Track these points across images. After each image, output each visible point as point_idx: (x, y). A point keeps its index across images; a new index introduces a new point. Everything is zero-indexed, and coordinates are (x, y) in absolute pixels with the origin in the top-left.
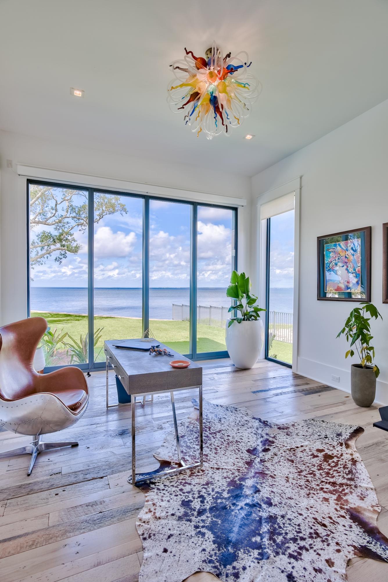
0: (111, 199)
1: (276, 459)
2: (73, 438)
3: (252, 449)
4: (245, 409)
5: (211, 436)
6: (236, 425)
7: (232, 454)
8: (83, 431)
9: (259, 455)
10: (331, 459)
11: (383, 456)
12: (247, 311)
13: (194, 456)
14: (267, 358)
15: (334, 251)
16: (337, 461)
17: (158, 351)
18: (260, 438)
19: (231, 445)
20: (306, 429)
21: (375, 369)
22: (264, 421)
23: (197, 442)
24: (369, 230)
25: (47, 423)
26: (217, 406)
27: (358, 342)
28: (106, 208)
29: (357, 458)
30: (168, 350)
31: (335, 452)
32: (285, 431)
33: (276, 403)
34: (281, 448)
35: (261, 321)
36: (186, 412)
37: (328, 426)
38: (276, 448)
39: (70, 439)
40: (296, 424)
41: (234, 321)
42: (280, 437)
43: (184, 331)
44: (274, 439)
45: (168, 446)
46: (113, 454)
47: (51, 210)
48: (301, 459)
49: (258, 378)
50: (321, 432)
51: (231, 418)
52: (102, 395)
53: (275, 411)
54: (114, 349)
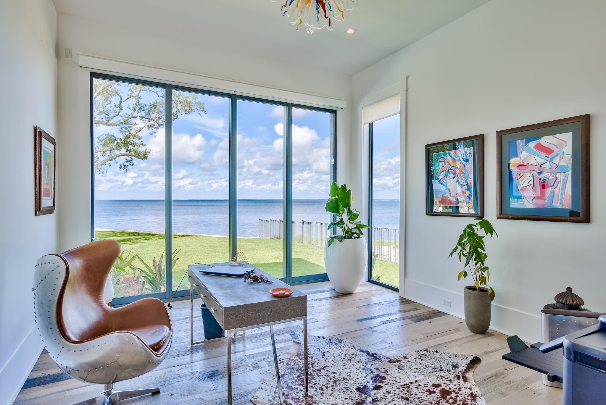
0: (188, 97)
1: (389, 398)
2: (153, 384)
3: (361, 387)
4: (350, 340)
5: (314, 373)
6: (341, 360)
7: (340, 394)
8: (164, 375)
9: (370, 394)
10: (449, 395)
11: (503, 389)
12: (348, 227)
13: (297, 398)
14: (370, 280)
15: (443, 161)
16: (455, 396)
17: (254, 277)
18: (370, 374)
19: (338, 383)
20: (419, 361)
21: (490, 291)
22: (373, 354)
23: (299, 381)
24: (482, 138)
25: (125, 367)
26: (319, 338)
27: (472, 262)
28: (182, 106)
29: (476, 392)
30: (265, 276)
31: (452, 387)
32: (397, 364)
33: (383, 332)
34: (393, 385)
35: (364, 239)
36: (284, 346)
37: (443, 357)
38: (389, 385)
39: (149, 385)
40: (408, 356)
41: (335, 239)
42: (391, 372)
43: (274, 250)
44: (385, 374)
45: (267, 388)
46: (202, 401)
47: (114, 108)
48: (416, 396)
49: (362, 305)
50: (436, 364)
51: (336, 351)
52: (185, 329)
53: (383, 341)
54: (202, 276)
